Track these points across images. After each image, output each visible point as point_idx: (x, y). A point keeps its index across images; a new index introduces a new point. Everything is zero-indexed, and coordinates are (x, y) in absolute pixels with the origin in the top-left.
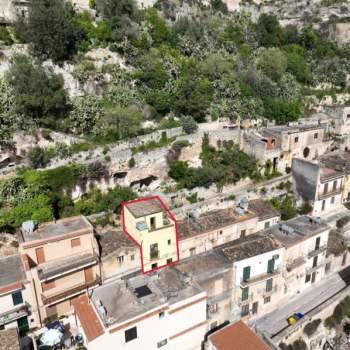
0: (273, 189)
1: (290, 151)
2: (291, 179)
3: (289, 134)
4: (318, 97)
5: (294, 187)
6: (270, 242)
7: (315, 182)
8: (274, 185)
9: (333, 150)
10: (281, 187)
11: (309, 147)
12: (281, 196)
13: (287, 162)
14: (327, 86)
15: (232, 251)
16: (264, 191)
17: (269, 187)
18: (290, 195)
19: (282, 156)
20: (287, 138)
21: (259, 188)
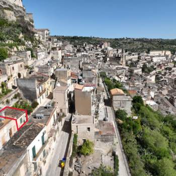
0: (12, 99)
1: (11, 76)
2: (19, 91)
3: (9, 65)
4: (10, 47)
5: (22, 95)
6: (37, 126)
7: (35, 89)
8: (12, 97)
9: (30, 73)
10: (15, 97)
11: (20, 72)
12: (17, 102)
13: (11, 82)
14: (11, 42)
15: (20, 142)
16: (8, 102)
17: (10, 98)
18: (21, 100)
19: (9, 79)
20: (8, 68)
21: (5, 100)
